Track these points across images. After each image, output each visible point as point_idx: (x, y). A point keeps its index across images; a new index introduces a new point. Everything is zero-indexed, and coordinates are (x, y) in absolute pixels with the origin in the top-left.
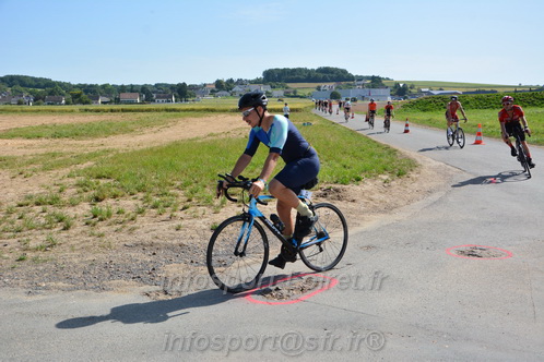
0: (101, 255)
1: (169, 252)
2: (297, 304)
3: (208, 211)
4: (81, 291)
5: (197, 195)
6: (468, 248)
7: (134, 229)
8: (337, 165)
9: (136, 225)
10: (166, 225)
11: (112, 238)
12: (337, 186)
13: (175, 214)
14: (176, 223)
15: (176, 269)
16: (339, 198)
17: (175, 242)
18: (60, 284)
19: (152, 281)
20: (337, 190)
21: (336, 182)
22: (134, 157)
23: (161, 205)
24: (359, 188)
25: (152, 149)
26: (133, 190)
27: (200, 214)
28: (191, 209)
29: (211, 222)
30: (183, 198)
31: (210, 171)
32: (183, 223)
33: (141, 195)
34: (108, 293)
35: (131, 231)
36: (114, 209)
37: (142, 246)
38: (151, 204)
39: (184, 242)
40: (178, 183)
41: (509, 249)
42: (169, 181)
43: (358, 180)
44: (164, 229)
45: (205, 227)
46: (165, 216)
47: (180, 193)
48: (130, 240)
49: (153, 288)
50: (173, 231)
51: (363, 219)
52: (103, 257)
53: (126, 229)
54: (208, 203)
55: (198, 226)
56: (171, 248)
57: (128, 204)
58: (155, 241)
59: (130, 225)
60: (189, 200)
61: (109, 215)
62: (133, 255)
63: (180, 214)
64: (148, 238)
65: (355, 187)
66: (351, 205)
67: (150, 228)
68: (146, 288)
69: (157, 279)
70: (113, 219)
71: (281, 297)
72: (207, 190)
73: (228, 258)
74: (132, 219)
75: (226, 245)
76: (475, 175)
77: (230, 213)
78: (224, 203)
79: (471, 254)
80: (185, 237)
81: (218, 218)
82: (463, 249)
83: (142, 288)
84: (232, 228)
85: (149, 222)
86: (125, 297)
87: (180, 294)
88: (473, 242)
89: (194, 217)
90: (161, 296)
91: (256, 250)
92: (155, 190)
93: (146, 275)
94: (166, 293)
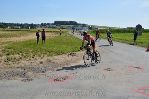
0: (9, 70)
1: (29, 69)
2: (63, 83)
3: (39, 58)
5: (37, 54)
7: (19, 63)
8: (74, 47)
9: (19, 62)
10: (28, 62)
11: (13, 65)
12: (74, 52)
13: (30, 59)
14: (31, 61)
15: (30, 74)
16: (74, 55)
17: (30, 66)
19: (24, 77)
20: (74, 53)
21: (73, 51)
22: (19, 43)
23: (26, 56)
24: (79, 53)
25: (23, 41)
26: (18, 52)
27: (37, 59)
28: (35, 58)
29: (40, 61)
30: (32, 54)
31: (40, 48)
32: (33, 61)
33: (21, 54)
34: (12, 80)
35: (18, 63)
36: (13, 57)
37: (21, 67)
38: (24, 56)
39: (33, 66)
40: (31, 51)
41: (116, 68)
42: (29, 50)
43: (79, 51)
44: (27, 63)
45: (38, 62)
46: (28, 60)
47: (32, 53)
48: (18, 66)
49: (24, 79)
50: (30, 63)
51: (80, 61)
52: (10, 70)
53: (17, 63)
54: (39, 56)
55: (37, 62)
56: (29, 68)
57: (17, 56)
58: (25, 66)
59: (18, 62)
60: (34, 55)
61: (12, 59)
62: (19, 70)
63: (32, 59)
64: (23, 65)
65: (78, 53)
66: (77, 57)
67: (23, 62)
68: (22, 79)
69: (25, 76)
70: (13, 60)
71: (59, 81)
72: (39, 53)
73: (45, 71)
74: (18, 60)
75: (44, 68)
76: (109, 50)
77: (45, 59)
78: (43, 56)
79: (107, 70)
80: (33, 65)
81: (42, 60)
82: (105, 69)
83: (21, 79)
84: (46, 63)
85: (23, 61)
86: (16, 81)
87: (32, 80)
88: (108, 67)
89: (36, 60)
90: (27, 81)
91: (52, 69)
92: (25, 52)
93: (22, 75)
94: (28, 80)
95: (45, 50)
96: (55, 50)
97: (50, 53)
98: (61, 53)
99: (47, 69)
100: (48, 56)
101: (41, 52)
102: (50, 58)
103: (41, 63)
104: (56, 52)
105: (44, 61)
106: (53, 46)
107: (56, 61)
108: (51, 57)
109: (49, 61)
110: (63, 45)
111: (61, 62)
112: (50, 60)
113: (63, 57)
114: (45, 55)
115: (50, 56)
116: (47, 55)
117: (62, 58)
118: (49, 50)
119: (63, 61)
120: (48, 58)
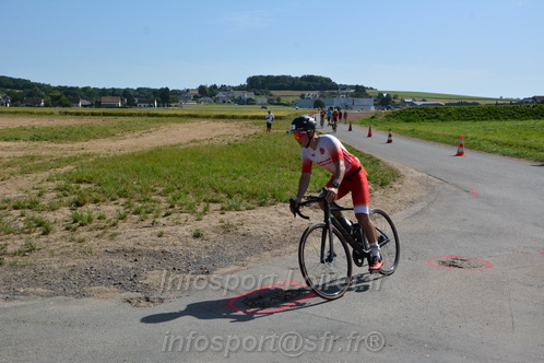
0: (81, 261)
1: (151, 259)
2: (280, 313)
3: (191, 218)
4: (61, 297)
5: (180, 201)
6: (450, 259)
7: (115, 235)
8: (321, 174)
9: (118, 231)
10: (147, 232)
11: (93, 243)
13: (157, 220)
14: (158, 230)
15: (157, 276)
17: (157, 248)
18: (39, 290)
19: (133, 288)
22: (115, 161)
23: (143, 210)
25: (133, 154)
26: (114, 196)
27: (183, 221)
28: (174, 216)
29: (193, 230)
30: (164, 203)
31: (193, 177)
32: (165, 229)
33: (122, 201)
34: (89, 300)
35: (112, 237)
36: (95, 214)
37: (124, 252)
38: (133, 209)
39: (167, 249)
40: (160, 189)
41: (489, 260)
42: (151, 187)
44: (146, 235)
45: (187, 233)
46: (147, 222)
47: (162, 199)
48: (112, 245)
49: (134, 295)
50: (155, 237)
52: (83, 262)
53: (107, 235)
54: (191, 210)
55: (181, 232)
56: (153, 254)
57: (110, 209)
58: (137, 247)
59: (111, 231)
60: (171, 207)
61: (90, 220)
62: (114, 261)
63: (162, 221)
64: (129, 244)
67: (132, 234)
68: (128, 295)
69: (139, 286)
70: (94, 224)
71: (264, 306)
72: (190, 196)
73: (211, 265)
74: (114, 225)
75: (209, 253)
76: (457, 186)
77: (213, 220)
78: (206, 209)
79: (452, 265)
80: (167, 244)
81: (201, 225)
82: (444, 259)
83: (123, 295)
84: (214, 236)
85: (131, 228)
86: (106, 304)
87: (161, 300)
88: (454, 252)
89: (177, 224)
90: (143, 303)
91: (240, 258)
92: (136, 195)
93: (127, 282)
94: (148, 300)
95: (212, 186)
96: (249, 188)
97: (230, 197)
98: (274, 197)
99: (221, 259)
100: (222, 209)
101: (198, 194)
102: (232, 217)
103: (197, 236)
104: (254, 196)
105: (206, 228)
106: (239, 173)
107: (253, 228)
108: (233, 213)
109: (226, 228)
110: (279, 166)
111: (272, 232)
112: (232, 226)
113: (281, 214)
114: (213, 206)
115: (229, 209)
116: (218, 206)
117: (275, 218)
118: (227, 187)
119: (279, 230)
120: (222, 216)
